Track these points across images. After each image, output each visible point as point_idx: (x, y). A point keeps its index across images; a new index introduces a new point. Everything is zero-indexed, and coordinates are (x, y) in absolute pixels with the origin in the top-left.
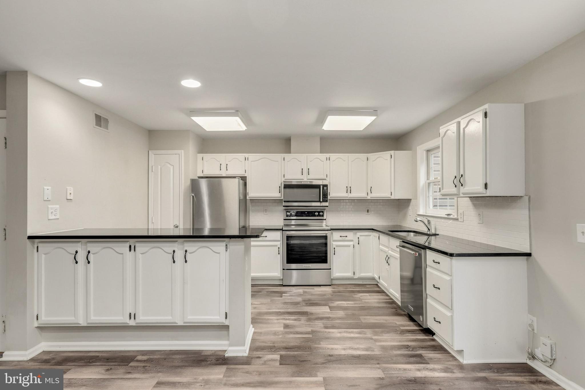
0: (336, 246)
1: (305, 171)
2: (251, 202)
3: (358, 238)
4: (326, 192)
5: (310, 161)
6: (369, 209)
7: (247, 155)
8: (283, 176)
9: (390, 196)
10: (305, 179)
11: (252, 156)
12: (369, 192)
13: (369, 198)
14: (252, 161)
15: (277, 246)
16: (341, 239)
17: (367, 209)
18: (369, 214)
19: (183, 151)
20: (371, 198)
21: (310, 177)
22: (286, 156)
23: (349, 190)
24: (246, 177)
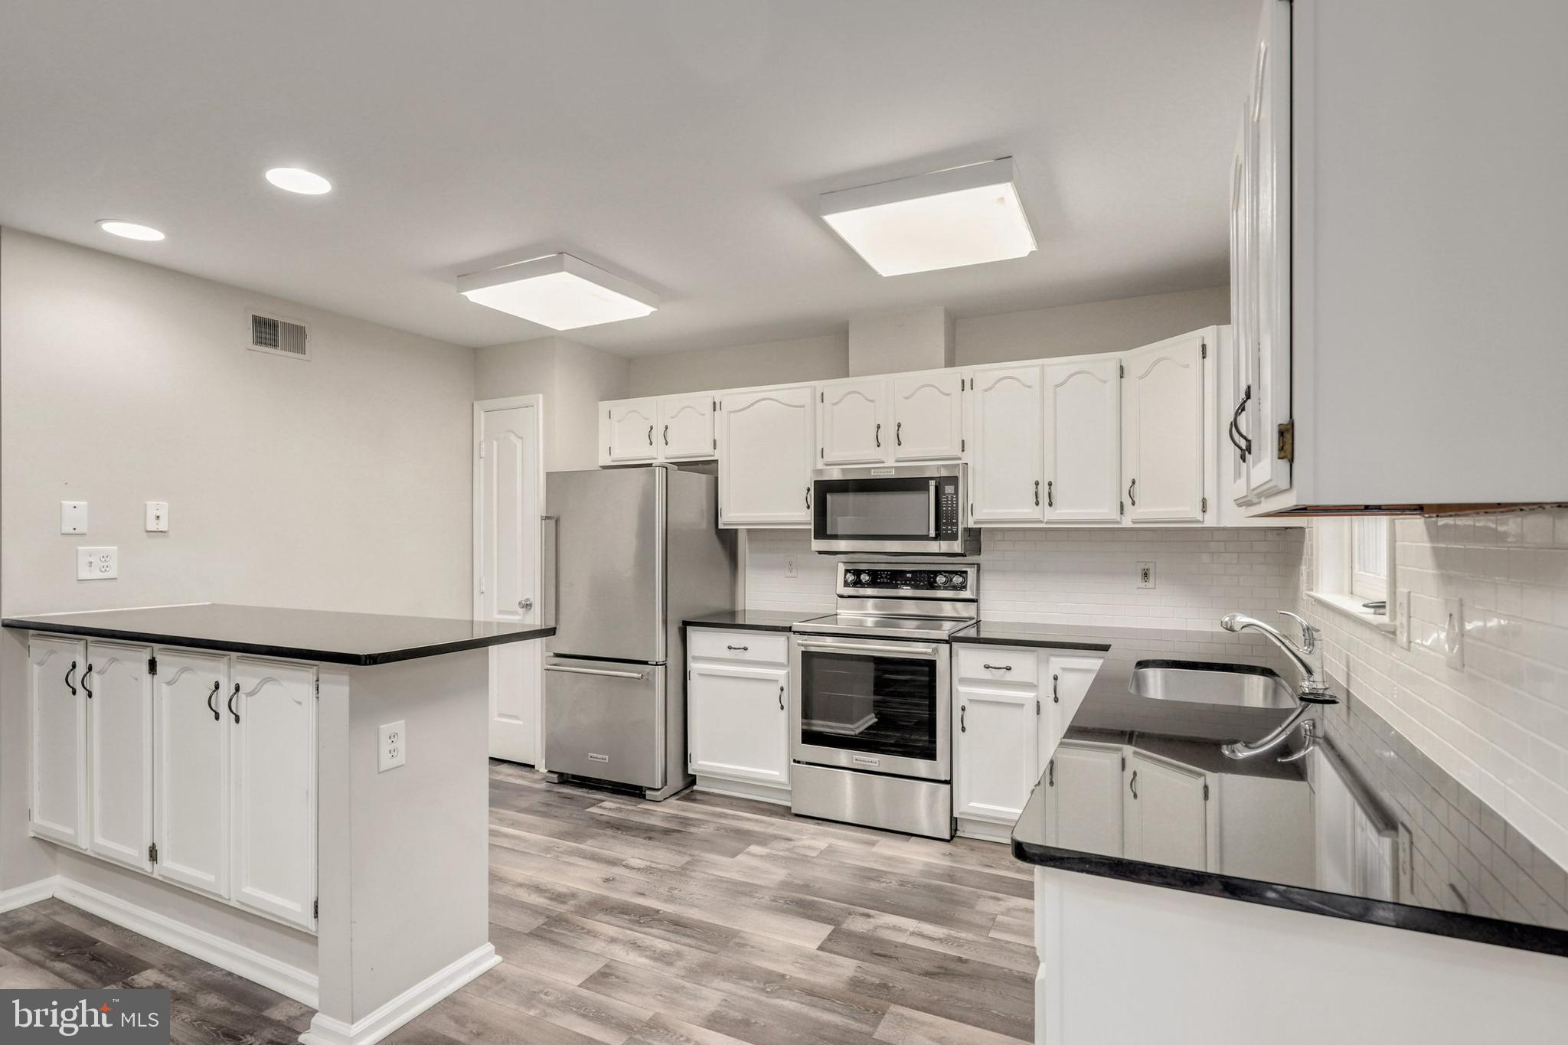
0: (971, 701)
1: (888, 434)
2: (748, 540)
3: (1056, 678)
4: (952, 504)
5: (906, 398)
6: (1150, 566)
7: (718, 395)
8: (820, 455)
9: (1199, 516)
10: (888, 462)
11: (733, 397)
12: (1127, 501)
13: (1127, 522)
14: (731, 412)
15: (777, 681)
16: (988, 675)
17: (1143, 566)
18: (1150, 584)
19: (541, 395)
20: (1134, 522)
21: (906, 451)
22: (833, 387)
23: (1044, 493)
24: (716, 461)
